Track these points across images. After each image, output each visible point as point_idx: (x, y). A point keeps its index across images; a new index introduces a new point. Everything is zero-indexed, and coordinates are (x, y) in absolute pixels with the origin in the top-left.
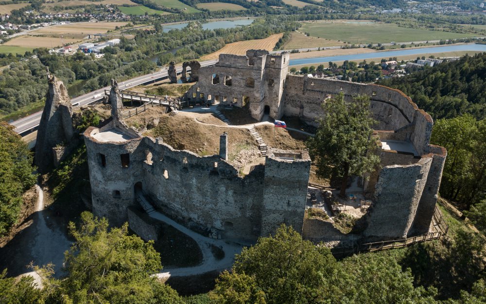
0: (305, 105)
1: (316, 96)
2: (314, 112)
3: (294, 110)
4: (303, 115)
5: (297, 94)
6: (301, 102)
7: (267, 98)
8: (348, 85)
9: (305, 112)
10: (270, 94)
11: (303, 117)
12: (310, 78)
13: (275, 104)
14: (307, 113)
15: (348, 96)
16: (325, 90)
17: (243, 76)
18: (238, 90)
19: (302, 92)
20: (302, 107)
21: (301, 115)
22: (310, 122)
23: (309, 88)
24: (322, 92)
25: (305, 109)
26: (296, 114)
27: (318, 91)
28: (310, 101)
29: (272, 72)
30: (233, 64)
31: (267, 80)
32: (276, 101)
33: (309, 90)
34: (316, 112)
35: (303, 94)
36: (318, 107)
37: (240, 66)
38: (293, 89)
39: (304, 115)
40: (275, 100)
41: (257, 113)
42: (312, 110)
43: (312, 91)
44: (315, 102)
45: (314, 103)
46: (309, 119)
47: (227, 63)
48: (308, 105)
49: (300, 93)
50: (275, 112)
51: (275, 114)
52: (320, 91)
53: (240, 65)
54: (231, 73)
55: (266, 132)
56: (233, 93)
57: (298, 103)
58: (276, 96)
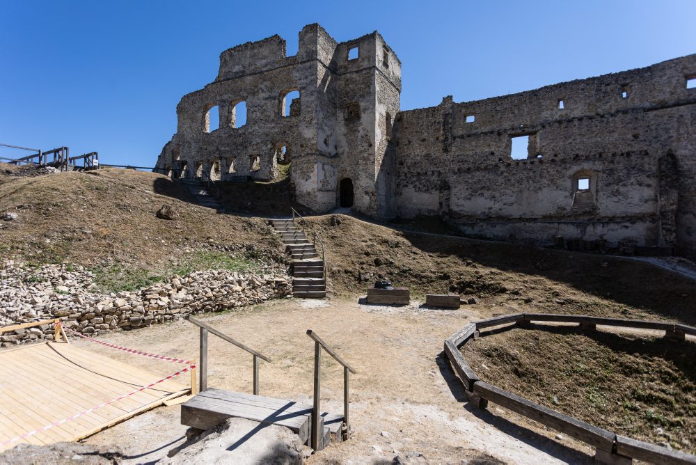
0: (452, 179)
1: (485, 147)
2: (482, 194)
3: (422, 200)
4: (450, 210)
5: (427, 156)
6: (440, 173)
7: (345, 156)
8: (582, 86)
9: (454, 200)
10: (351, 143)
11: (451, 214)
12: (458, 105)
13: (365, 170)
14: (461, 202)
15: (590, 118)
16: (506, 125)
17: (271, 89)
18: (261, 131)
19: (440, 146)
20: (445, 186)
21: (445, 209)
22: (473, 225)
23: (460, 133)
24: (499, 134)
25: (454, 191)
26: (429, 211)
27: (485, 134)
28: (466, 166)
29: (353, 82)
30: (250, 65)
31: (342, 108)
32: (369, 159)
33: (462, 137)
34: (487, 194)
35: (446, 150)
36: (491, 176)
37: (266, 66)
38: (416, 143)
39: (454, 208)
40: (364, 159)
41: (310, 190)
42: (475, 191)
43: (469, 136)
44: (483, 166)
45: (478, 169)
46: (470, 217)
47: (237, 69)
48: (461, 179)
49: (436, 151)
50: (367, 193)
51: (366, 200)
52: (492, 132)
53: (264, 62)
54: (245, 90)
55: (332, 231)
56: (250, 143)
57: (434, 178)
58: (366, 145)
